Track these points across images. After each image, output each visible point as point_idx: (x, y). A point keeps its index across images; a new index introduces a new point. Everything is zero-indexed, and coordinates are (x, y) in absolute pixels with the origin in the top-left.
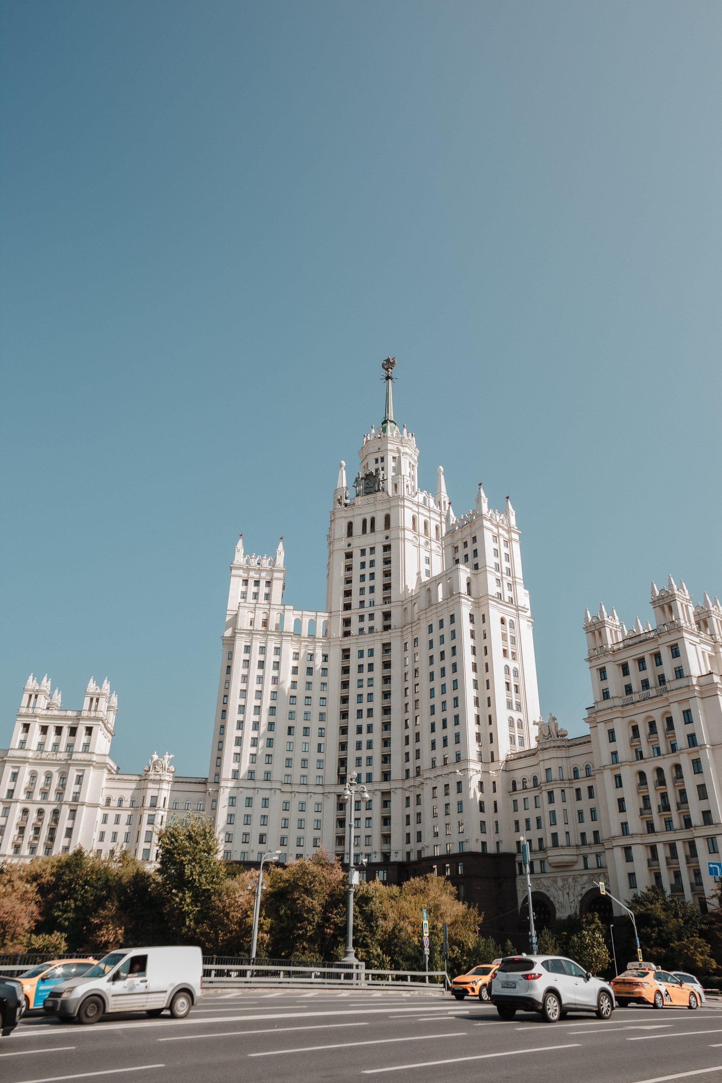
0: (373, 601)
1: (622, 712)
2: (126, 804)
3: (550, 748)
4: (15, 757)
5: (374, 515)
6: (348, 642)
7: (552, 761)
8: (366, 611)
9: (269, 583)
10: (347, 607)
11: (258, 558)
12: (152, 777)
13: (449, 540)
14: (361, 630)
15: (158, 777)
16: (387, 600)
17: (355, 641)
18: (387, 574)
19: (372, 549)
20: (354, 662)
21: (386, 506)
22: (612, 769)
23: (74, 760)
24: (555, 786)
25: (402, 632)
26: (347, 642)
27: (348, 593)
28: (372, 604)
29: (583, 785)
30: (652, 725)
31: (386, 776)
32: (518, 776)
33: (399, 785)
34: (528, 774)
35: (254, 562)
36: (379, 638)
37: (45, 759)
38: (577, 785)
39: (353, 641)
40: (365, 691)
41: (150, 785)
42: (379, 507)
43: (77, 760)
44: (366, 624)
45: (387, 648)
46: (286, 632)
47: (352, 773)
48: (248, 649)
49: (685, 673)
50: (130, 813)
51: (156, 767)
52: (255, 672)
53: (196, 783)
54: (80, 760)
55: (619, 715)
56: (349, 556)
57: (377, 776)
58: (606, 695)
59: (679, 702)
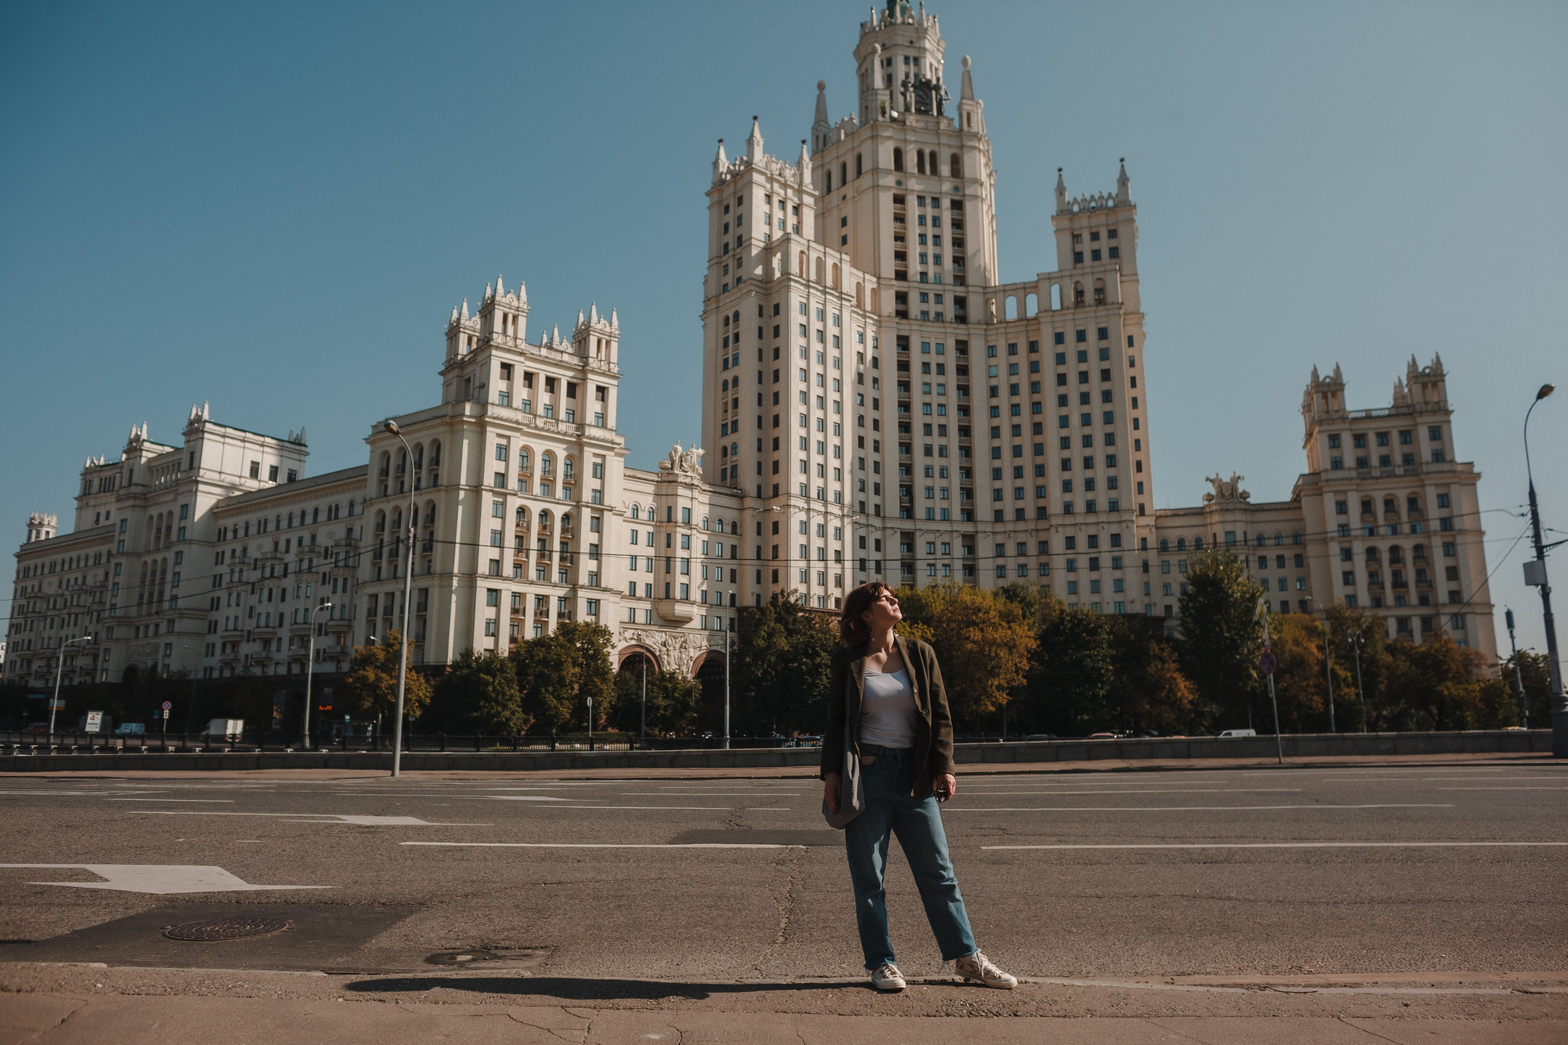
0: (940, 277)
1: (1358, 485)
2: (644, 515)
3: (1235, 509)
4: (501, 419)
5: (936, 149)
6: (907, 327)
7: (1238, 524)
8: (932, 289)
9: (797, 209)
10: (901, 275)
11: (779, 166)
12: (681, 479)
13: (1065, 223)
14: (925, 314)
15: (688, 481)
16: (960, 280)
17: (918, 328)
18: (959, 243)
19: (936, 202)
20: (916, 358)
21: (955, 142)
22: (1340, 542)
23: (589, 437)
24: (1240, 551)
25: (986, 330)
26: (905, 328)
27: (901, 256)
28: (939, 280)
29: (1271, 554)
30: (1390, 504)
31: (969, 515)
32: (1173, 536)
33: (989, 528)
34: (1189, 535)
35: (775, 167)
36: (952, 331)
37: (542, 429)
38: (1262, 552)
39: (914, 327)
40: (935, 400)
41: (681, 491)
42: (944, 140)
43: (594, 438)
44: (932, 308)
45: (962, 347)
46: (847, 295)
47: (921, 505)
48: (805, 309)
49: (1448, 458)
50: (651, 529)
51: (684, 464)
52: (816, 347)
53: (727, 495)
54: (598, 439)
55: (1354, 487)
56: (899, 200)
57: (956, 514)
58: (1337, 464)
59: (1437, 485)
